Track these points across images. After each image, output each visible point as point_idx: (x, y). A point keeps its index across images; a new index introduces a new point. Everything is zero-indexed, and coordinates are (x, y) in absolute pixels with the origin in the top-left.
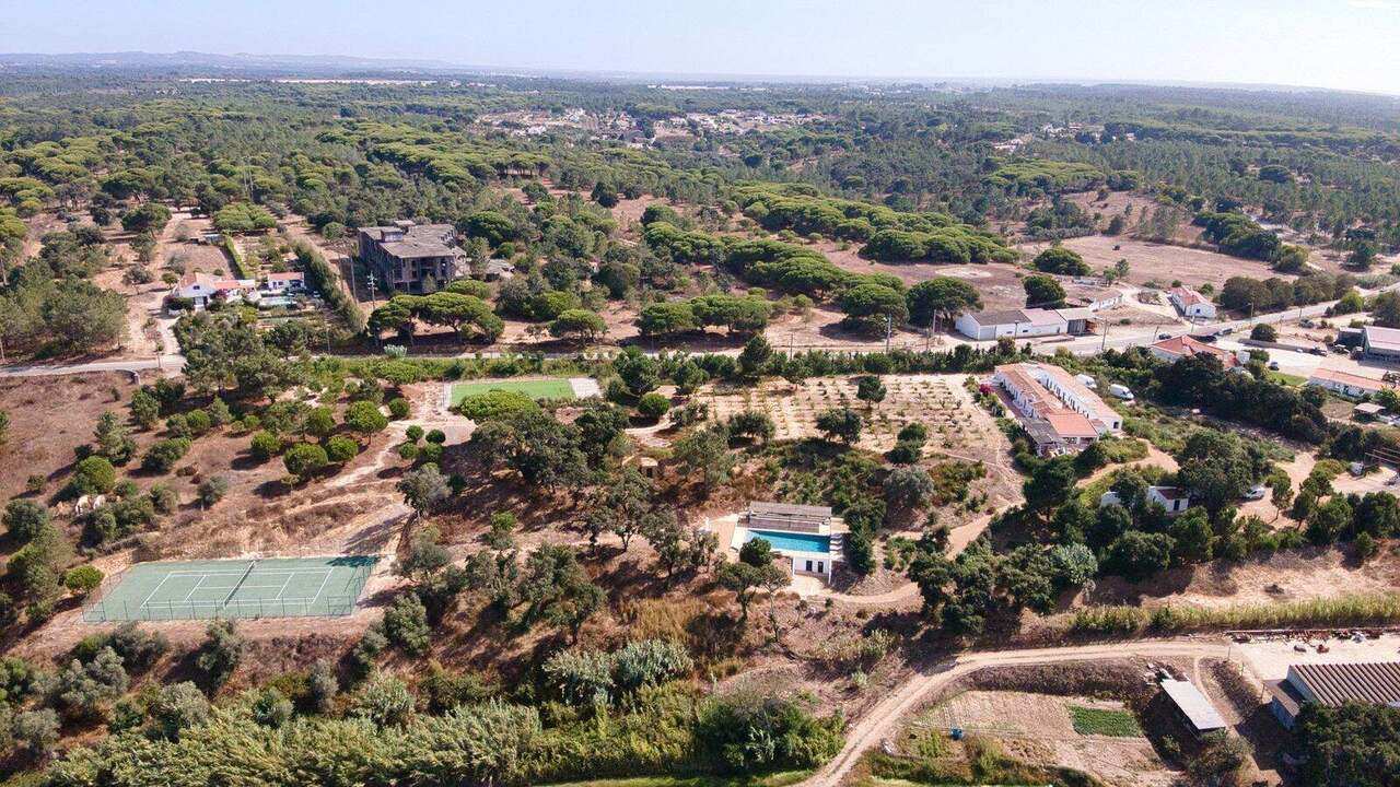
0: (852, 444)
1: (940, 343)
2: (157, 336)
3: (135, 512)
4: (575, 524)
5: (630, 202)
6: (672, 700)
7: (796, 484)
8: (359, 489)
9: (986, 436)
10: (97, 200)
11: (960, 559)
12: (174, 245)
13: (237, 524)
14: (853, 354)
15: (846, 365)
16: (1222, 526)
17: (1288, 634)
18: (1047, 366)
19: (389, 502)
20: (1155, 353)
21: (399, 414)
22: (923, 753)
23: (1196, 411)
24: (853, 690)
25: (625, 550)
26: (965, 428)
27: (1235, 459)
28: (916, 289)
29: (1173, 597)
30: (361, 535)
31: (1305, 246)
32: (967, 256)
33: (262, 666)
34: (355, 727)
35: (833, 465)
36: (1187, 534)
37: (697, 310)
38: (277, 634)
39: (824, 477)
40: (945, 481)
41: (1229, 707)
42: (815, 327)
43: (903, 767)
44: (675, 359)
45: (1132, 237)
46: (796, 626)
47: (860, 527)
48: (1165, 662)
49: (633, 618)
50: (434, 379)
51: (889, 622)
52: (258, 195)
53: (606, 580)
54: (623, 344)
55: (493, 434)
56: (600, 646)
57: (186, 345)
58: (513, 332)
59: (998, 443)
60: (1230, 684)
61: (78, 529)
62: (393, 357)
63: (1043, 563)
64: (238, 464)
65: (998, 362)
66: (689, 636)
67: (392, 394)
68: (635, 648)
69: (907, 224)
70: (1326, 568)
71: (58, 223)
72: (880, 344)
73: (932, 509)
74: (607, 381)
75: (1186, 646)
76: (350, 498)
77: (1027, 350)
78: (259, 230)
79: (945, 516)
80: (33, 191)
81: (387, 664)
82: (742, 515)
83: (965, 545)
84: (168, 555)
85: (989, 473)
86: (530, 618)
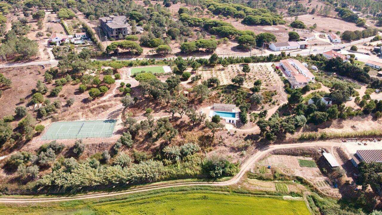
0: (241, 86)
1: (265, 52)
2: (48, 54)
3: (51, 109)
4: (168, 111)
5: (174, 5)
6: (196, 159)
7: (226, 98)
8: (109, 101)
9: (278, 83)
10: (24, 9)
11: (270, 119)
12: (48, 23)
13: (78, 111)
14: (241, 57)
15: (239, 60)
16: (341, 109)
17: (356, 140)
18: (294, 60)
19: (118, 104)
20: (324, 55)
21: (117, 78)
22: (260, 172)
23: (335, 73)
24: (242, 155)
25: (181, 118)
26: (272, 80)
27: (345, 91)
28: (258, 36)
29: (327, 129)
30: (112, 113)
31: (365, 19)
32: (272, 23)
33: (89, 151)
34: (116, 168)
35: (236, 92)
36: (331, 113)
37: (197, 45)
38: (93, 143)
39: (233, 96)
40: (266, 96)
41: (340, 160)
42: (230, 48)
43: (255, 176)
44: (191, 60)
45: (318, 15)
46: (227, 138)
47: (243, 111)
48: (324, 148)
49: (185, 137)
50: (125, 66)
51: (251, 137)
52: (69, 5)
53: (177, 126)
54: (177, 55)
55: (145, 86)
56: (177, 144)
57: (56, 57)
58: (146, 51)
59: (281, 84)
60: (341, 154)
61: (36, 113)
62: (114, 60)
63: (293, 121)
64: (76, 93)
65: (281, 59)
66: (199, 141)
67: (115, 71)
68: (186, 145)
69: (255, 13)
70: (367, 120)
71: (14, 16)
72: (248, 53)
73: (263, 105)
74: (173, 67)
75: (329, 143)
76: (107, 103)
77: (289, 55)
78: (71, 18)
79: (266, 107)
80: (6, 7)
81: (122, 150)
82: (211, 107)
83: (272, 115)
84: (60, 120)
85: (278, 94)
86: (158, 137)
